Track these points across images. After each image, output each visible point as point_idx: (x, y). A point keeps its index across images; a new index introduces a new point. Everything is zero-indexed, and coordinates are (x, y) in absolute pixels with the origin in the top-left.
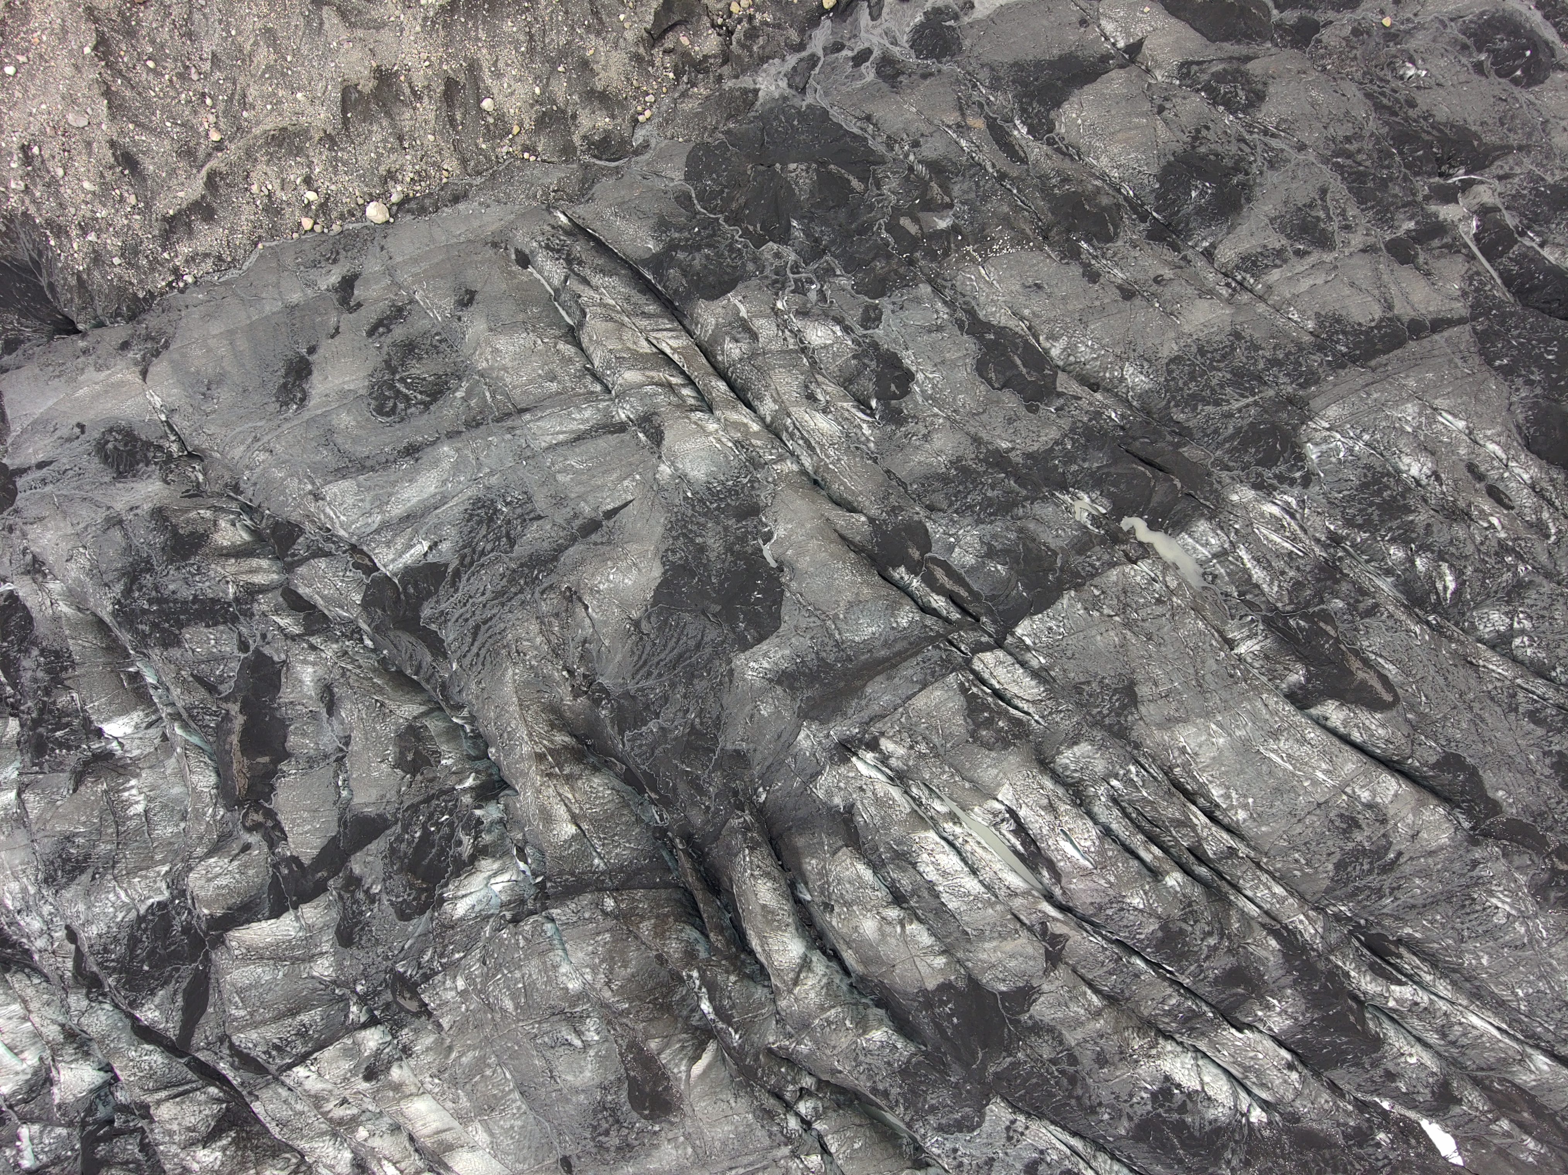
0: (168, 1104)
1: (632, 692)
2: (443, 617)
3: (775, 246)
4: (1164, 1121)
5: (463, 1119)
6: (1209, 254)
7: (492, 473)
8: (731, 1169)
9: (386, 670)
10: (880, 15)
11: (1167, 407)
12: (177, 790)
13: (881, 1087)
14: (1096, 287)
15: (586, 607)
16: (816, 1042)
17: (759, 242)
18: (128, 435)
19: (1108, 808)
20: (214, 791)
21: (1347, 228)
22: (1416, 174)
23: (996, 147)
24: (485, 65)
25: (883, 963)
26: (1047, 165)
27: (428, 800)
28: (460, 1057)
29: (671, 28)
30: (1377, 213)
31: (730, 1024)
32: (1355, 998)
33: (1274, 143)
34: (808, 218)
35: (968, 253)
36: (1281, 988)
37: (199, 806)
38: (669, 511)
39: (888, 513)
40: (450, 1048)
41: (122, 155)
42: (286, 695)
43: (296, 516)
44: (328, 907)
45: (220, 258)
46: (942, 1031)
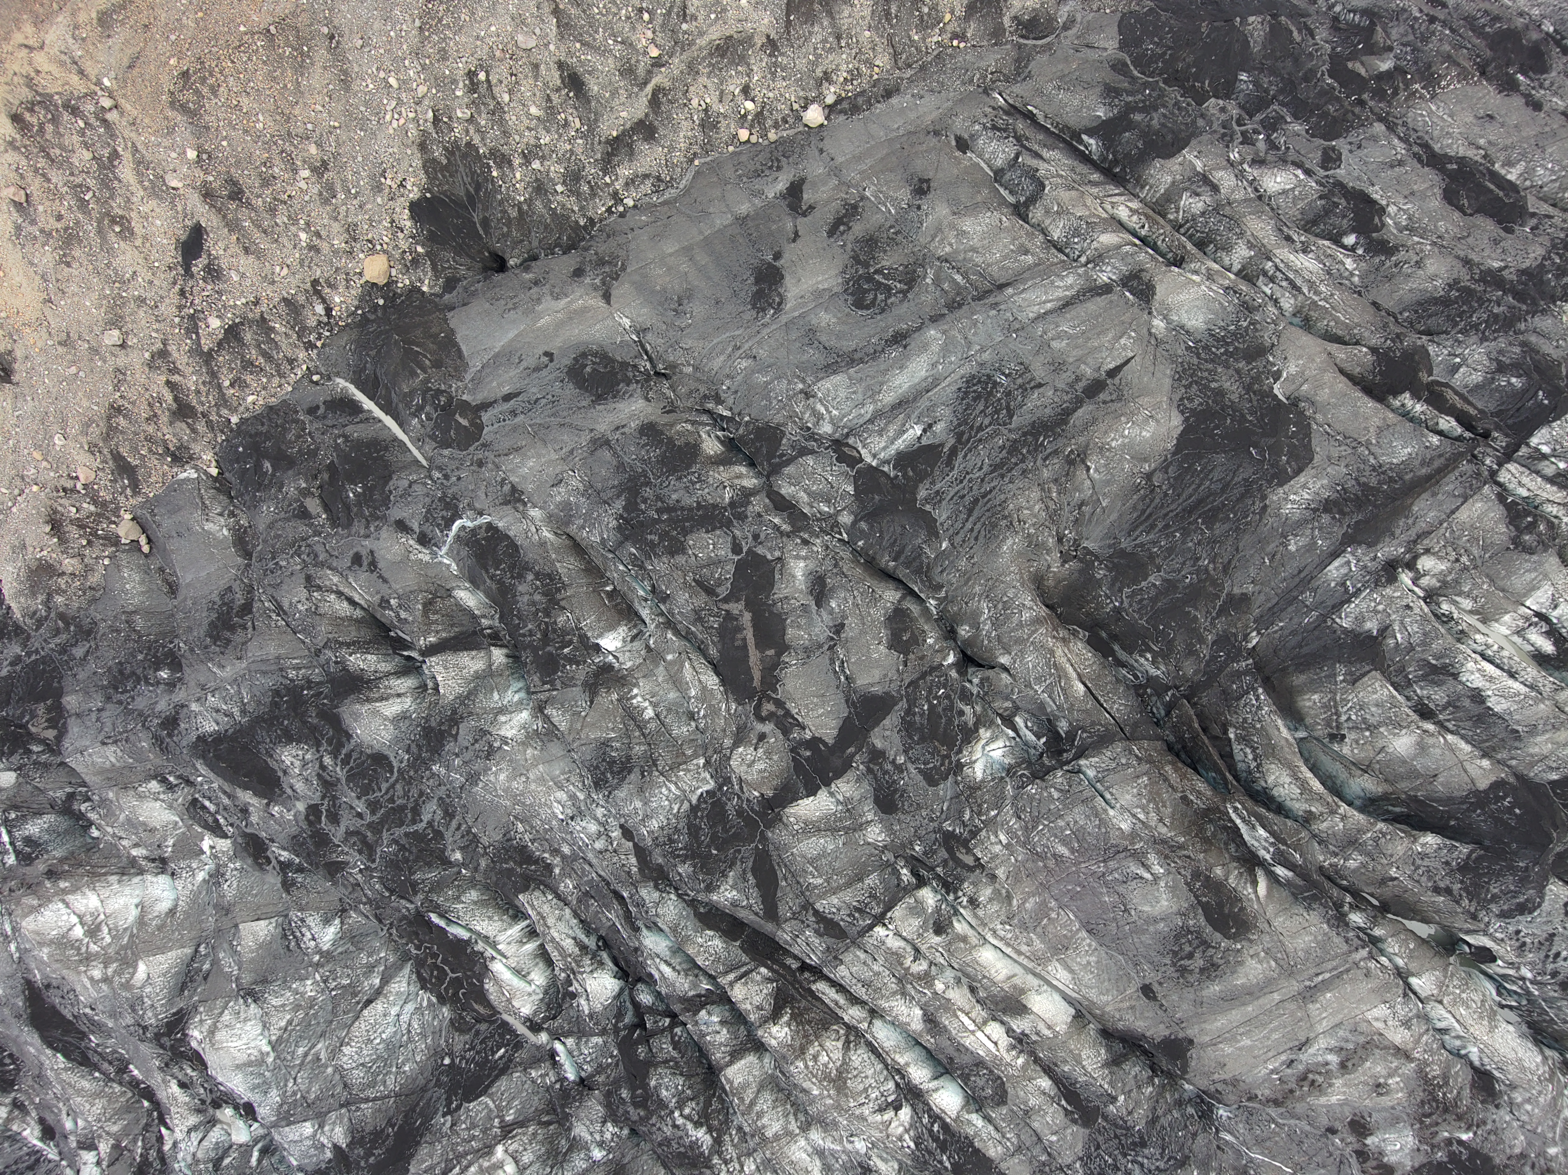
0: (738, 986)
1: (1129, 550)
2: (937, 498)
3: (1221, 102)
5: (1041, 960)
7: (982, 350)
8: (1317, 975)
9: (863, 561)
12: (673, 695)
13: (1442, 885)
14: (1542, 115)
15: (1089, 469)
16: (1369, 854)
17: (1204, 99)
18: (604, 357)
20: (721, 689)
25: (1418, 776)
26: (1470, 7)
27: (925, 676)
28: (1022, 904)
31: (1288, 846)
34: (1258, 70)
35: (1417, 90)
38: (1173, 362)
39: (1392, 340)
40: (1009, 897)
41: (569, 76)
42: (781, 590)
43: (778, 419)
44: (859, 780)
45: (659, 178)
46: (1505, 824)
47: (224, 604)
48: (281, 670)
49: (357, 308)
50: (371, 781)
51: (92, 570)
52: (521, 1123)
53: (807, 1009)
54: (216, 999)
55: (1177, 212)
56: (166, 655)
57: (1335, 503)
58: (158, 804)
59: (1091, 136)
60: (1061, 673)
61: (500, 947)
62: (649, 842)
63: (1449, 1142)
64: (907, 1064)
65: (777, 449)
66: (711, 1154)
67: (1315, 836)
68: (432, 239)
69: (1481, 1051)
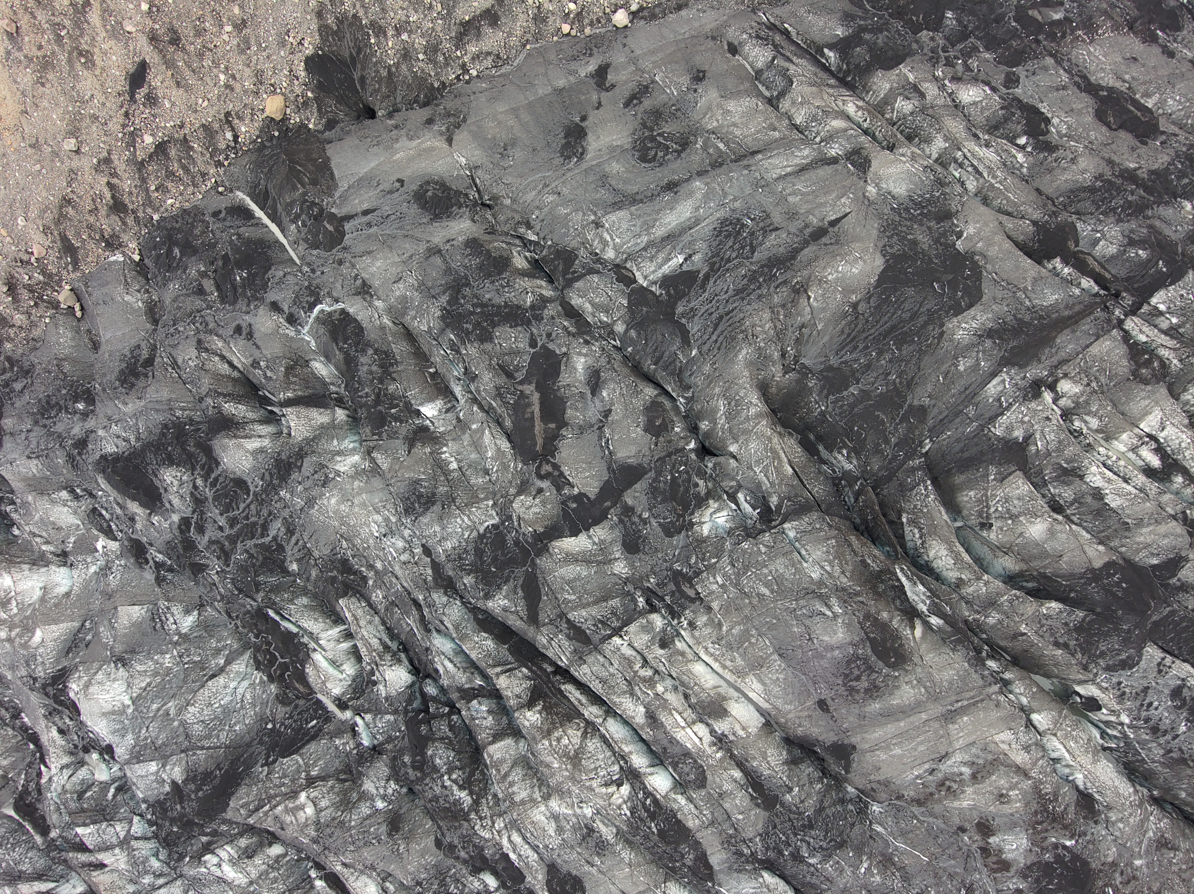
0: (502, 677)
1: (836, 365)
2: (691, 314)
3: (931, 33)
5: (741, 674)
7: (735, 200)
8: (957, 701)
9: (629, 364)
12: (474, 456)
13: (1061, 641)
14: (1174, 61)
15: (809, 298)
16: (1005, 613)
17: (918, 30)
18: (443, 185)
20: (512, 451)
25: (1047, 556)
27: (669, 455)
28: (730, 630)
31: (942, 601)
34: (960, 10)
35: (1080, 35)
37: (503, 461)
38: (880, 218)
39: (1049, 216)
40: (720, 625)
42: (564, 379)
43: (574, 244)
44: (612, 528)
45: (498, 56)
46: (1114, 595)
47: (133, 357)
48: (171, 409)
49: (258, 137)
50: (232, 501)
51: (36, 326)
52: (323, 778)
53: (556, 705)
54: (93, 662)
55: (893, 112)
56: (84, 392)
57: (997, 331)
58: (66, 509)
59: (830, 49)
60: (776, 456)
61: (321, 642)
62: (443, 558)
63: (1056, 846)
64: (631, 753)
65: (571, 267)
66: (470, 811)
67: (963, 598)
68: (320, 88)
69: (1086, 777)
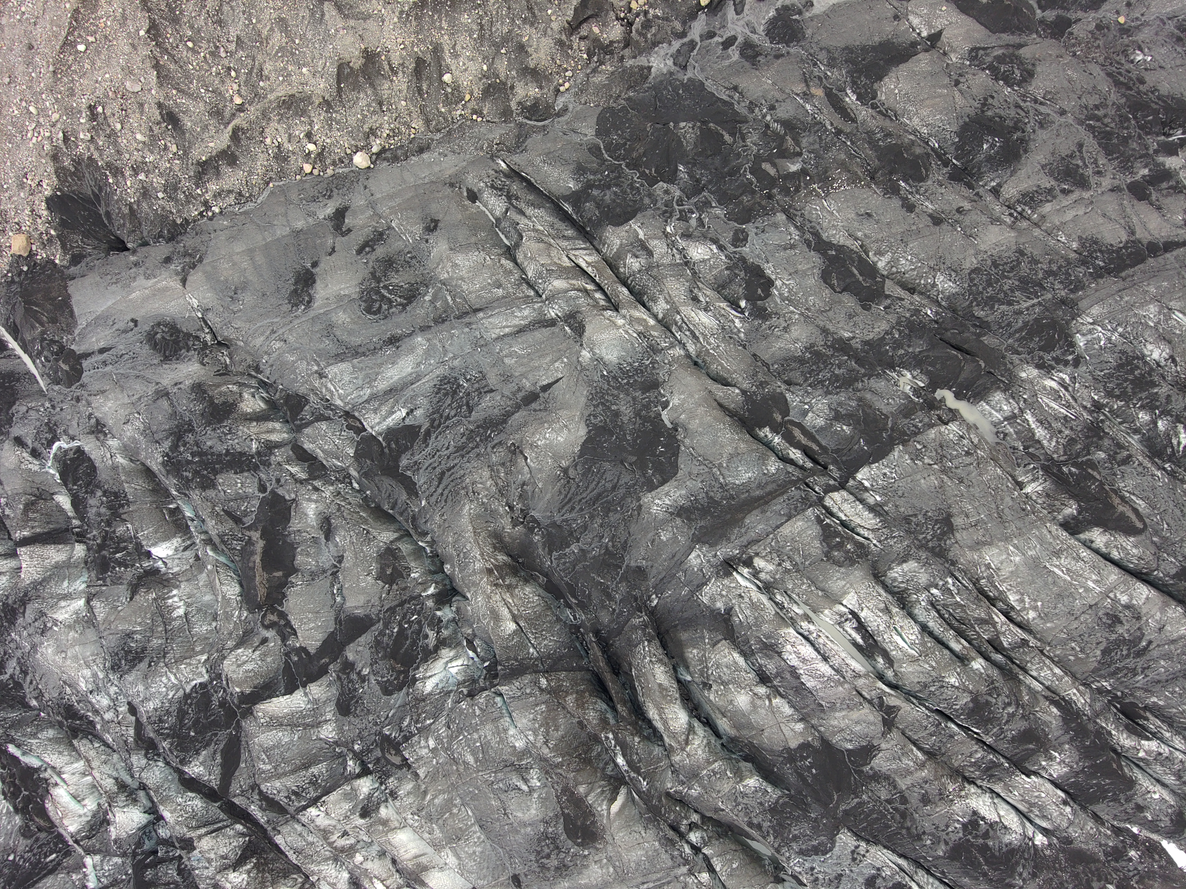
0: (207, 838)
1: (558, 523)
2: (416, 466)
3: (665, 185)
4: (972, 845)
5: (437, 847)
6: (996, 192)
7: (454, 358)
8: (643, 883)
9: (368, 506)
10: (743, 10)
11: (970, 306)
12: (208, 598)
13: (755, 821)
14: (913, 215)
15: (526, 458)
16: (704, 787)
17: (653, 182)
18: (173, 328)
19: (927, 610)
20: (239, 598)
21: (1099, 173)
22: (1147, 134)
23: (832, 110)
24: (446, 48)
25: (753, 728)
26: (872, 124)
27: (402, 604)
28: (433, 799)
29: (585, 20)
30: (1120, 162)
31: (639, 774)
32: (1115, 751)
33: (1042, 109)
34: (691, 164)
35: (814, 189)
36: (1061, 744)
37: (228, 609)
38: (590, 385)
39: (757, 387)
40: (424, 793)
41: (167, 114)
42: (295, 524)
43: (303, 390)
44: (329, 685)
45: (240, 194)
46: (804, 779)
49: (8, 272)
53: (273, 860)
55: (624, 268)
57: (687, 509)
59: (566, 201)
61: (63, 776)
62: (145, 719)
65: (299, 413)
67: (670, 766)
68: (63, 224)
